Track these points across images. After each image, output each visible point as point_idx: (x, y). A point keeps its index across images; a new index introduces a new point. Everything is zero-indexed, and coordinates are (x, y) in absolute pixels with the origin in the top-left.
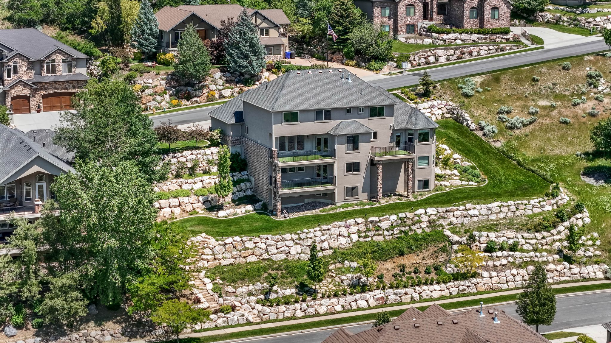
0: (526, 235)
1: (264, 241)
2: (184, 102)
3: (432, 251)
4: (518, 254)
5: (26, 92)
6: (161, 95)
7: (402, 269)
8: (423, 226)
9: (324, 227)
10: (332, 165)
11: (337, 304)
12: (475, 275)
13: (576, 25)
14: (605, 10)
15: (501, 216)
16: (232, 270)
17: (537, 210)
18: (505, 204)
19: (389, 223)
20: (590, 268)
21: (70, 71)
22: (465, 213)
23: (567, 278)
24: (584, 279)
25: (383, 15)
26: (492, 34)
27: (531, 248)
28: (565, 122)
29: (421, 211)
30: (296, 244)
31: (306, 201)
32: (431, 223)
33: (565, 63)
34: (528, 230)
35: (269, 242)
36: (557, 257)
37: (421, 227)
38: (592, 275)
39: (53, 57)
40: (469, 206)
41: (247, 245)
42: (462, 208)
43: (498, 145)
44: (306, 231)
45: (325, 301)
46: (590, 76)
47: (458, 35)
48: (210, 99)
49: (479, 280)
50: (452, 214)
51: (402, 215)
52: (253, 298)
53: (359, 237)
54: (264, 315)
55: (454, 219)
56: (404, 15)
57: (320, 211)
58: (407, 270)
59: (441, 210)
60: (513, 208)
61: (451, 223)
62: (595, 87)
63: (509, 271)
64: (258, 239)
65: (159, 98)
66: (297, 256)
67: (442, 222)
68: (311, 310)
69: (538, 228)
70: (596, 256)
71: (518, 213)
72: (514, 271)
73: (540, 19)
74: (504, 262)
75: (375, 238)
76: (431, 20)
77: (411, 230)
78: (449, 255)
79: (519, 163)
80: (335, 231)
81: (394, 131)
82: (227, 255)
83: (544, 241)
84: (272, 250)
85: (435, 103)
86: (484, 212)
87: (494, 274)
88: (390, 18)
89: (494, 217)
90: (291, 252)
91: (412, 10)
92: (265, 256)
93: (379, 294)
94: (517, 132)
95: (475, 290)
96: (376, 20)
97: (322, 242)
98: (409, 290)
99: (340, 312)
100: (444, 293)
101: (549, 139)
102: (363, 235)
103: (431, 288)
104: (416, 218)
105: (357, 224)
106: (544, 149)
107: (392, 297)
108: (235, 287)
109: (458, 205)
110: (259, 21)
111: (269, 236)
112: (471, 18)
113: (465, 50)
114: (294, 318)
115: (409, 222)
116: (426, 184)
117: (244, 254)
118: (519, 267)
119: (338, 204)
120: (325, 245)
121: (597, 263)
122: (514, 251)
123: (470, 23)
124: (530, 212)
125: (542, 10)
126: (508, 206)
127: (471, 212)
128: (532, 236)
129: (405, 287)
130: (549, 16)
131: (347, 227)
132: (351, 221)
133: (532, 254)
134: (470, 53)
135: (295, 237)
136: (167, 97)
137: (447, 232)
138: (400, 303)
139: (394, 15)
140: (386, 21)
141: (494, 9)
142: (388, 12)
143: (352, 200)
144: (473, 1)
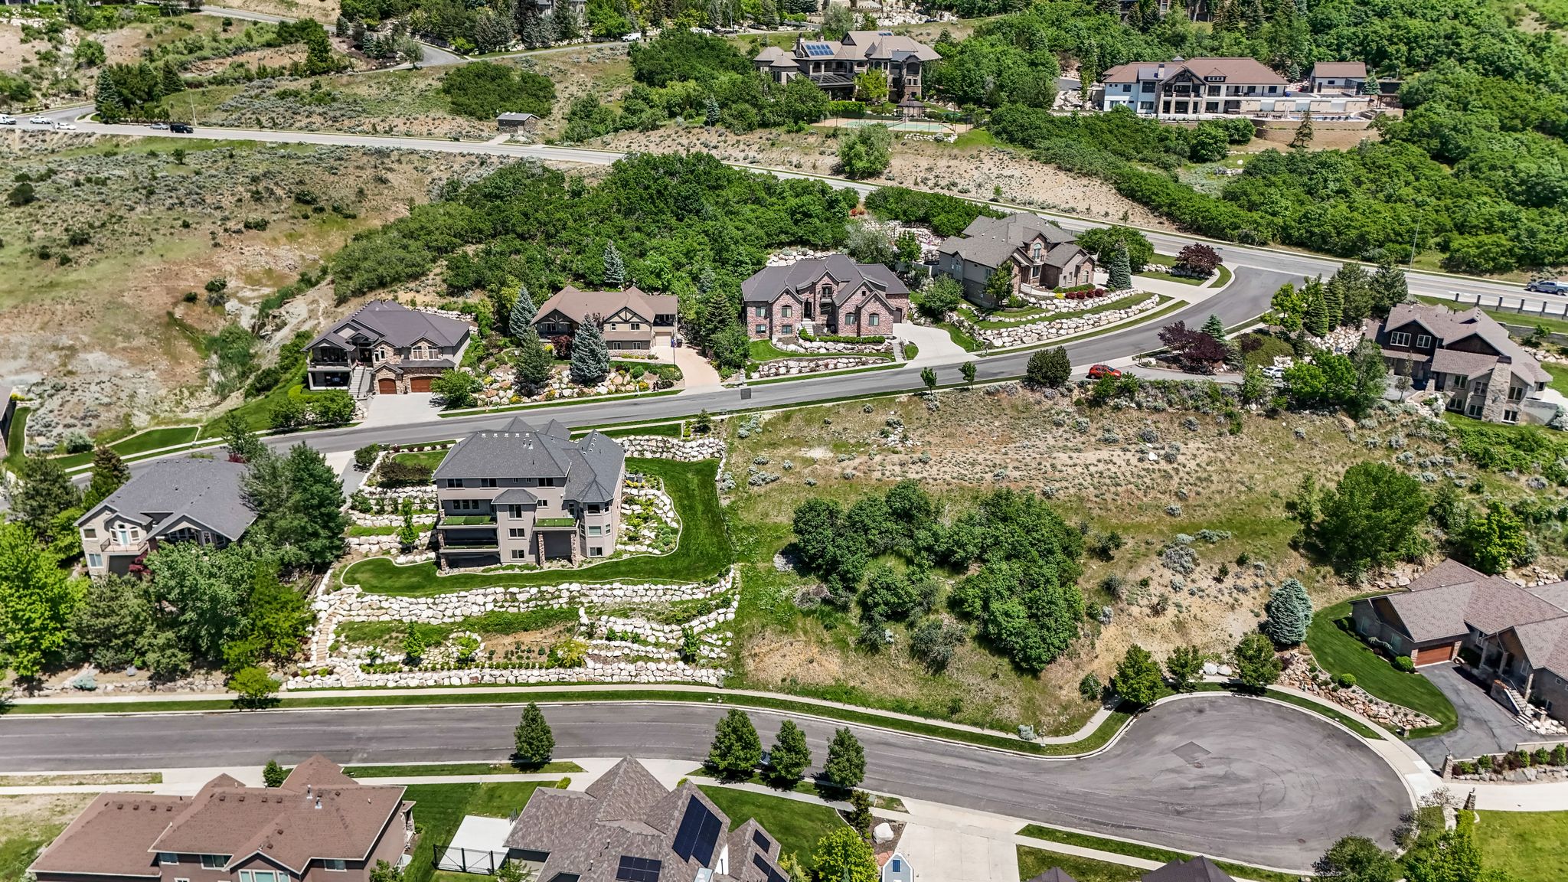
0: (655, 626)
1: (398, 602)
2: (525, 399)
3: (557, 629)
4: (636, 646)
5: (392, 376)
6: (505, 390)
7: (518, 645)
8: (562, 602)
9: (463, 593)
10: (495, 531)
11: (431, 678)
12: (579, 663)
15: (645, 599)
16: (359, 629)
17: (686, 597)
18: (653, 587)
19: (527, 595)
20: (704, 672)
22: (609, 593)
23: (678, 679)
24: (696, 683)
25: (758, 315)
26: (863, 343)
27: (653, 641)
32: (572, 599)
34: (661, 621)
35: (405, 604)
36: (676, 655)
37: (559, 603)
38: (705, 680)
40: (616, 585)
41: (383, 604)
42: (608, 586)
43: (725, 503)
45: (421, 674)
47: (823, 344)
48: (550, 397)
49: (582, 670)
50: (595, 592)
51: (543, 588)
52: (359, 661)
53: (495, 606)
54: (359, 681)
55: (596, 600)
56: (780, 315)
57: (483, 571)
58: (523, 647)
59: (585, 586)
60: (661, 593)
61: (590, 602)
62: (886, 437)
63: (616, 664)
65: (502, 393)
67: (583, 599)
68: (402, 683)
70: (719, 658)
71: (663, 598)
72: (622, 665)
73: (948, 319)
74: (618, 653)
75: (511, 610)
77: (547, 605)
79: (727, 530)
80: (471, 598)
81: (565, 500)
82: (362, 612)
84: (405, 612)
85: (707, 442)
86: (629, 593)
87: (601, 665)
88: (765, 318)
89: (637, 600)
90: (422, 616)
91: (789, 311)
92: (397, 617)
93: (475, 672)
94: (754, 489)
95: (574, 681)
96: (749, 319)
98: (507, 672)
99: (427, 688)
100: (542, 680)
102: (499, 604)
103: (529, 672)
104: (557, 593)
105: (496, 593)
106: (767, 515)
107: (487, 678)
108: (350, 648)
110: (629, 316)
111: (405, 599)
112: (847, 324)
114: (385, 687)
115: (548, 596)
116: (599, 551)
117: (378, 613)
118: (631, 661)
120: (458, 612)
121: (715, 668)
122: (635, 643)
123: (846, 331)
124: (678, 599)
125: (952, 310)
126: (656, 590)
127: (615, 592)
128: (661, 627)
130: (955, 317)
131: (485, 595)
132: (491, 590)
134: (826, 366)
135: (430, 600)
136: (510, 393)
137: (582, 612)
138: (495, 685)
139: (769, 315)
140: (761, 320)
141: (873, 315)
142: (763, 312)
143: (519, 562)
144: (849, 307)
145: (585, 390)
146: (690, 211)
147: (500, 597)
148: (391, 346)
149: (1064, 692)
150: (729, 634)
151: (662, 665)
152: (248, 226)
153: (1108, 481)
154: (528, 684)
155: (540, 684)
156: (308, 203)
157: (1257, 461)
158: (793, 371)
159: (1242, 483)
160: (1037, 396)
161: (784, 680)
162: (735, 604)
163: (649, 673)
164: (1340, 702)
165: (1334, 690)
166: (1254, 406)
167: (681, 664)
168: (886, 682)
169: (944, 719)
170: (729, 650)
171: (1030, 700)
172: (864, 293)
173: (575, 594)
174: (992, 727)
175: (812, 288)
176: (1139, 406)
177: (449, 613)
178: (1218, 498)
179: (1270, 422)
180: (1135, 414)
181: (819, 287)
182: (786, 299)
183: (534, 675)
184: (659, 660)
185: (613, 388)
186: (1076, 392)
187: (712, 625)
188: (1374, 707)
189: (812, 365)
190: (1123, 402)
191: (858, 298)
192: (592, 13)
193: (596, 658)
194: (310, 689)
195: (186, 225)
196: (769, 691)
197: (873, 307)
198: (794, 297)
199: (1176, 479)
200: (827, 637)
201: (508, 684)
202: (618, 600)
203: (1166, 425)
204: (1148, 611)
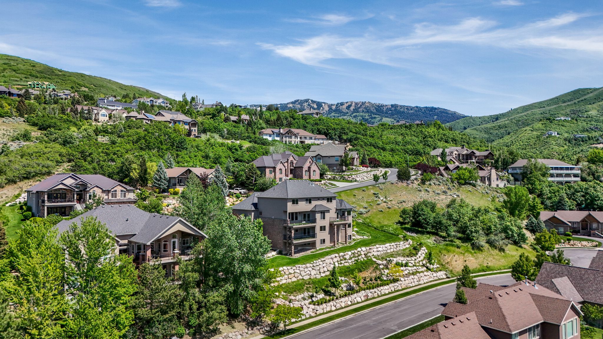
0: (408, 259)
1: (298, 268)
3: (372, 269)
4: (409, 268)
7: (365, 279)
8: (363, 257)
9: (323, 259)
11: (348, 300)
12: (398, 280)
13: (343, 179)
14: (353, 173)
15: (392, 250)
16: (287, 286)
17: (404, 247)
18: (391, 244)
19: (349, 256)
20: (439, 273)
21: (125, 196)
22: (377, 249)
24: (439, 279)
25: (270, 173)
26: (316, 181)
27: (412, 265)
28: (382, 211)
29: (359, 249)
30: (313, 269)
31: (299, 248)
32: (365, 255)
33: (363, 189)
34: (408, 256)
35: (301, 269)
37: (362, 258)
38: (442, 277)
39: (115, 189)
40: (377, 246)
41: (290, 271)
42: (375, 247)
43: (361, 221)
44: (315, 262)
45: (343, 299)
46: (374, 194)
49: (401, 282)
50: (372, 250)
51: (353, 252)
52: (306, 301)
53: (339, 264)
54: (317, 311)
55: (374, 253)
56: (278, 173)
57: (311, 252)
58: (367, 280)
59: (368, 248)
60: (395, 246)
61: (373, 255)
63: (410, 277)
64: (294, 268)
66: (315, 276)
68: (339, 305)
69: (410, 255)
70: (438, 267)
71: (398, 249)
74: (406, 272)
75: (346, 264)
76: (288, 176)
77: (358, 259)
78: (380, 271)
79: (375, 229)
80: (327, 261)
81: (337, 210)
83: (416, 262)
84: (303, 273)
86: (385, 249)
87: (406, 279)
88: (272, 175)
89: (389, 251)
90: (312, 274)
91: (281, 172)
92: (300, 277)
93: (364, 293)
94: (364, 215)
95: (400, 288)
96: (267, 175)
97: (324, 267)
98: (375, 290)
99: (351, 305)
100: (390, 291)
101: (379, 219)
102: (339, 263)
104: (359, 253)
105: (336, 257)
106: (381, 222)
107: (370, 295)
108: (294, 296)
109: (373, 246)
111: (299, 266)
112: (306, 175)
114: (331, 311)
115: (357, 255)
116: (351, 237)
117: (290, 276)
118: (413, 274)
119: (318, 249)
120: (325, 269)
121: (441, 271)
122: (407, 266)
123: (305, 177)
124: (402, 248)
125: (325, 175)
126: (393, 245)
127: (379, 249)
128: (410, 259)
129: (373, 288)
130: (330, 176)
131: (332, 259)
132: (333, 256)
133: (415, 268)
135: (311, 265)
137: (374, 260)
138: (374, 298)
143: (323, 246)
154: (385, 295)
155: (389, 293)
160: (405, 184)
176: (435, 184)
180: (435, 187)
182: (280, 166)
183: (385, 289)
184: (422, 272)
186: (415, 182)
190: (431, 183)
200: (462, 251)
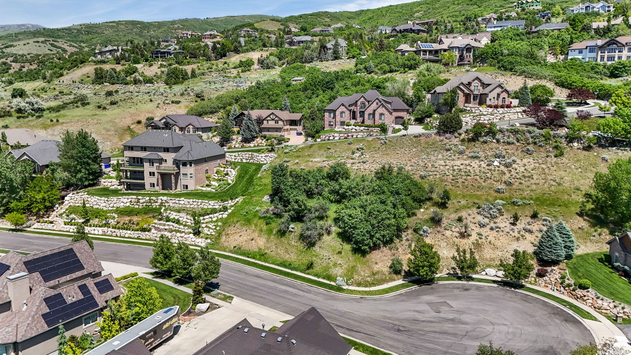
0: (188, 217)
4: (176, 225)
7: (131, 221)
10: (143, 172)
12: (149, 231)
15: (192, 206)
17: (209, 206)
18: (197, 201)
19: (144, 200)
20: (201, 240)
22: (177, 202)
24: (195, 245)
25: (330, 117)
27: (184, 224)
32: (162, 203)
36: (190, 230)
38: (199, 244)
40: (182, 199)
41: (89, 199)
42: (178, 199)
48: (230, 147)
49: (148, 233)
50: (172, 201)
51: (152, 198)
52: (66, 220)
55: (171, 205)
56: (339, 117)
57: (137, 192)
59: (169, 198)
60: (199, 204)
63: (163, 232)
64: (92, 197)
67: (166, 204)
70: (211, 235)
71: (200, 206)
72: (166, 233)
73: (425, 121)
74: (166, 227)
75: (135, 206)
76: (356, 120)
77: (151, 205)
80: (122, 200)
81: (174, 160)
85: (270, 155)
87: (155, 232)
88: (333, 118)
89: (188, 206)
92: (92, 205)
96: (326, 119)
98: (117, 230)
100: (131, 236)
103: (126, 232)
107: (109, 232)
110: (274, 117)
111: (97, 197)
113: (349, 134)
114: (69, 232)
115: (153, 202)
116: (187, 187)
119: (147, 190)
120: (115, 206)
121: (206, 239)
123: (368, 122)
124: (205, 207)
127: (180, 202)
128: (190, 218)
131: (128, 199)
134: (352, 136)
135: (106, 199)
137: (163, 209)
138: (111, 236)
139: (334, 117)
140: (331, 119)
141: (381, 114)
142: (332, 115)
143: (153, 189)
144: (370, 110)
145: (245, 145)
146: (329, 89)
147: (133, 200)
148: (178, 127)
149: (377, 266)
150: (220, 224)
151: (183, 234)
152: (173, 102)
153: (463, 173)
154: (124, 237)
156: (199, 97)
157: (568, 170)
158: (336, 138)
159: (554, 181)
160: (442, 138)
161: (235, 247)
162: (230, 211)
163: (176, 238)
164: (577, 298)
165: (574, 290)
166: (575, 144)
167: (191, 235)
168: (281, 251)
169: (301, 272)
170: (217, 232)
171: (353, 267)
172: (377, 103)
173: (164, 201)
174: (324, 278)
175: (355, 104)
176: (498, 141)
177: (111, 205)
178: (534, 187)
179: (586, 153)
180: (495, 145)
181: (359, 103)
182: (342, 109)
183: (128, 233)
184: (182, 232)
185: (256, 144)
186: (463, 135)
187: (214, 219)
188: (600, 302)
189: (346, 135)
190: (488, 139)
191: (374, 106)
192: (348, 50)
193: (156, 229)
194: (42, 229)
195: (151, 101)
196: (226, 251)
197: (381, 110)
198: (346, 107)
199: (508, 175)
200: (265, 227)
201: (117, 236)
202: (181, 206)
203: (513, 151)
204: (457, 235)
